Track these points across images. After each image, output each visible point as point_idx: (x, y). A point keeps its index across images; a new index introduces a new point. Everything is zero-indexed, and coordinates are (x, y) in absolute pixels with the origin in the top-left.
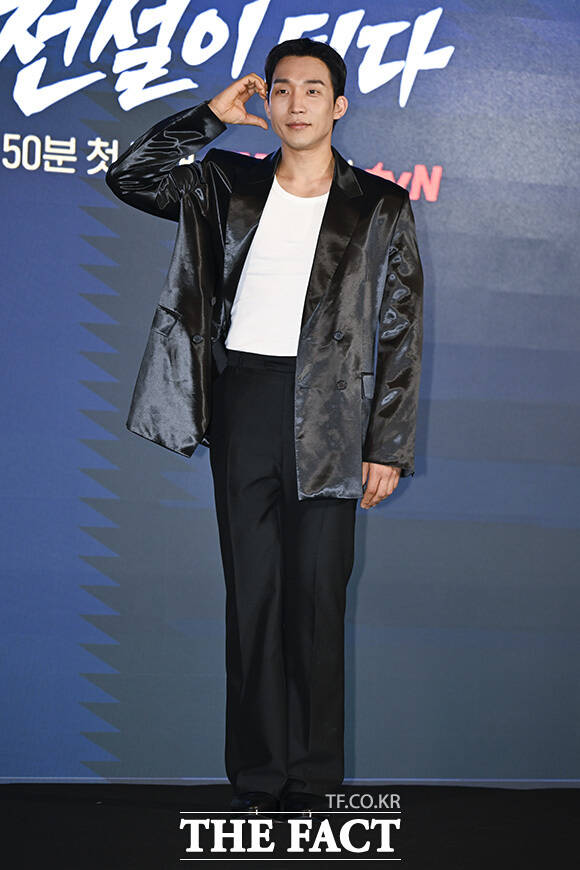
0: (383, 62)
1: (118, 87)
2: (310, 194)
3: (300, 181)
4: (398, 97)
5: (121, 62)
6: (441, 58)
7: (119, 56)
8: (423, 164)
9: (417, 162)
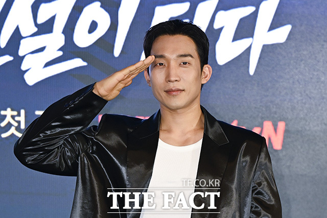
0: (234, 39)
1: (24, 67)
2: (185, 143)
3: (177, 134)
4: (248, 67)
5: (25, 47)
6: (281, 35)
7: (22, 41)
8: (269, 120)
9: (264, 119)
